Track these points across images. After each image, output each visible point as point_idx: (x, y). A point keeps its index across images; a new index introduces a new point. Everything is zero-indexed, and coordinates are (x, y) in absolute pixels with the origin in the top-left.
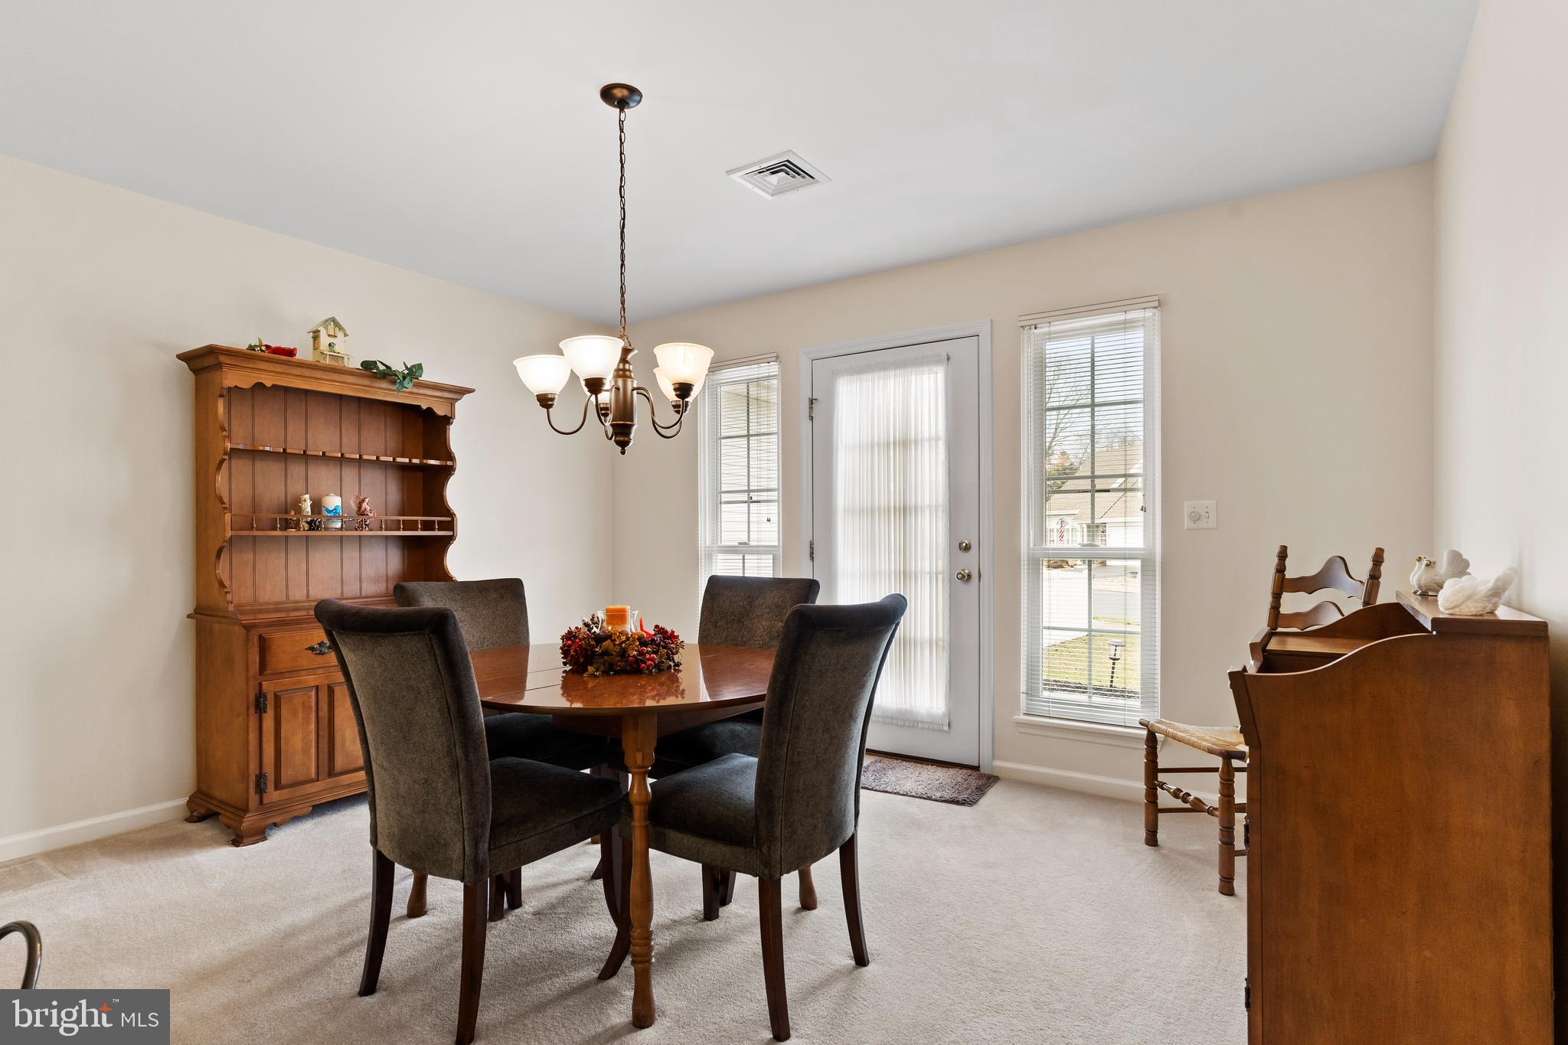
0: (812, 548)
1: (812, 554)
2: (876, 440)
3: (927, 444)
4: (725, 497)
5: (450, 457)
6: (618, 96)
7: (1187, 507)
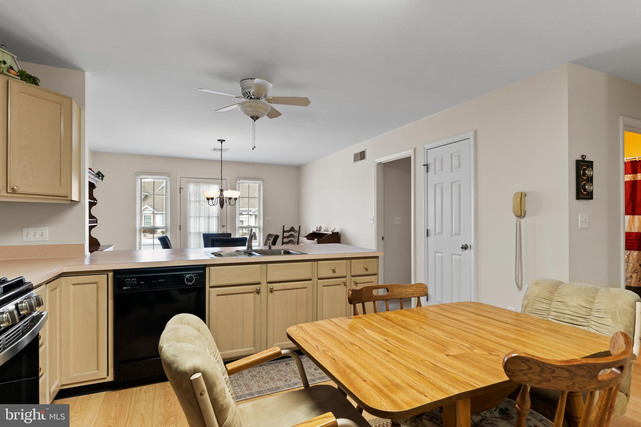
2: (201, 200)
5: (96, 200)
7: (267, 218)
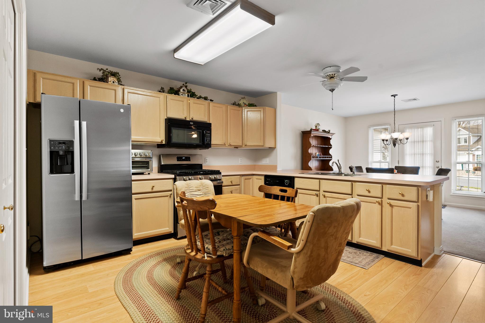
0: (398, 162)
1: (398, 163)
2: (416, 141)
3: (428, 142)
4: (374, 151)
5: (331, 145)
6: (394, 96)
